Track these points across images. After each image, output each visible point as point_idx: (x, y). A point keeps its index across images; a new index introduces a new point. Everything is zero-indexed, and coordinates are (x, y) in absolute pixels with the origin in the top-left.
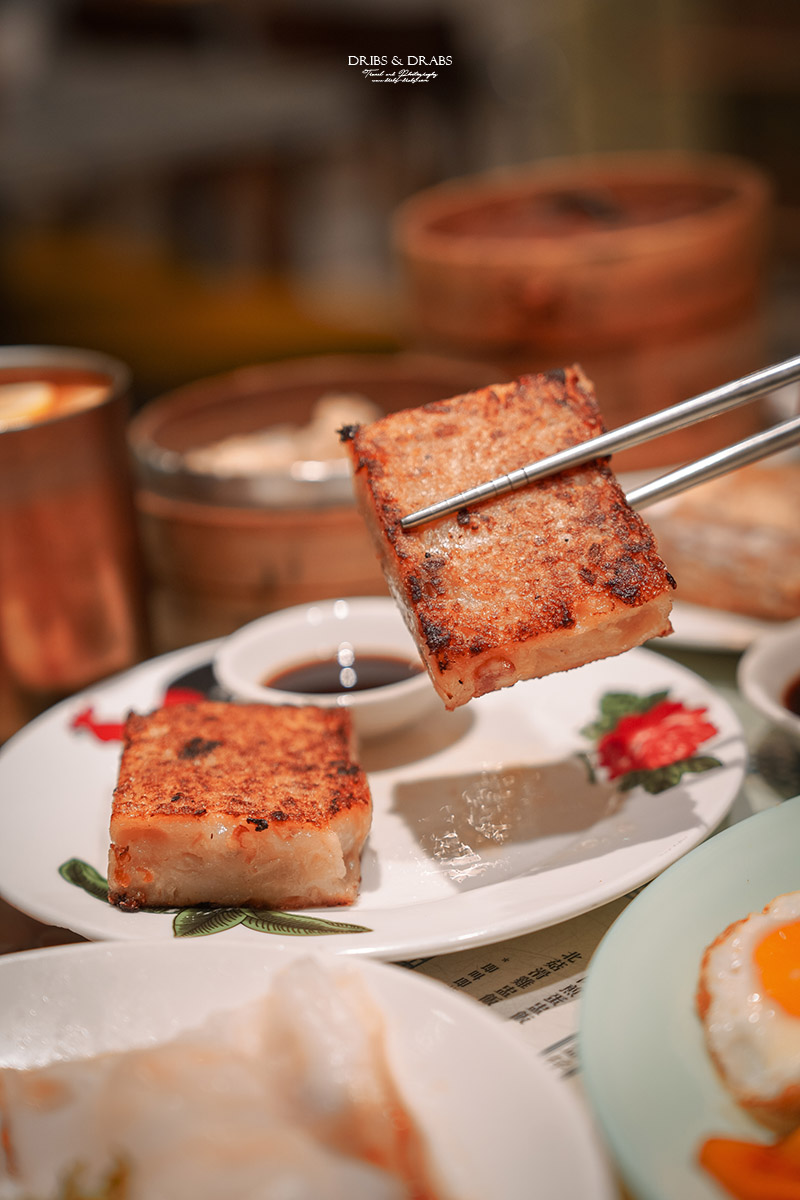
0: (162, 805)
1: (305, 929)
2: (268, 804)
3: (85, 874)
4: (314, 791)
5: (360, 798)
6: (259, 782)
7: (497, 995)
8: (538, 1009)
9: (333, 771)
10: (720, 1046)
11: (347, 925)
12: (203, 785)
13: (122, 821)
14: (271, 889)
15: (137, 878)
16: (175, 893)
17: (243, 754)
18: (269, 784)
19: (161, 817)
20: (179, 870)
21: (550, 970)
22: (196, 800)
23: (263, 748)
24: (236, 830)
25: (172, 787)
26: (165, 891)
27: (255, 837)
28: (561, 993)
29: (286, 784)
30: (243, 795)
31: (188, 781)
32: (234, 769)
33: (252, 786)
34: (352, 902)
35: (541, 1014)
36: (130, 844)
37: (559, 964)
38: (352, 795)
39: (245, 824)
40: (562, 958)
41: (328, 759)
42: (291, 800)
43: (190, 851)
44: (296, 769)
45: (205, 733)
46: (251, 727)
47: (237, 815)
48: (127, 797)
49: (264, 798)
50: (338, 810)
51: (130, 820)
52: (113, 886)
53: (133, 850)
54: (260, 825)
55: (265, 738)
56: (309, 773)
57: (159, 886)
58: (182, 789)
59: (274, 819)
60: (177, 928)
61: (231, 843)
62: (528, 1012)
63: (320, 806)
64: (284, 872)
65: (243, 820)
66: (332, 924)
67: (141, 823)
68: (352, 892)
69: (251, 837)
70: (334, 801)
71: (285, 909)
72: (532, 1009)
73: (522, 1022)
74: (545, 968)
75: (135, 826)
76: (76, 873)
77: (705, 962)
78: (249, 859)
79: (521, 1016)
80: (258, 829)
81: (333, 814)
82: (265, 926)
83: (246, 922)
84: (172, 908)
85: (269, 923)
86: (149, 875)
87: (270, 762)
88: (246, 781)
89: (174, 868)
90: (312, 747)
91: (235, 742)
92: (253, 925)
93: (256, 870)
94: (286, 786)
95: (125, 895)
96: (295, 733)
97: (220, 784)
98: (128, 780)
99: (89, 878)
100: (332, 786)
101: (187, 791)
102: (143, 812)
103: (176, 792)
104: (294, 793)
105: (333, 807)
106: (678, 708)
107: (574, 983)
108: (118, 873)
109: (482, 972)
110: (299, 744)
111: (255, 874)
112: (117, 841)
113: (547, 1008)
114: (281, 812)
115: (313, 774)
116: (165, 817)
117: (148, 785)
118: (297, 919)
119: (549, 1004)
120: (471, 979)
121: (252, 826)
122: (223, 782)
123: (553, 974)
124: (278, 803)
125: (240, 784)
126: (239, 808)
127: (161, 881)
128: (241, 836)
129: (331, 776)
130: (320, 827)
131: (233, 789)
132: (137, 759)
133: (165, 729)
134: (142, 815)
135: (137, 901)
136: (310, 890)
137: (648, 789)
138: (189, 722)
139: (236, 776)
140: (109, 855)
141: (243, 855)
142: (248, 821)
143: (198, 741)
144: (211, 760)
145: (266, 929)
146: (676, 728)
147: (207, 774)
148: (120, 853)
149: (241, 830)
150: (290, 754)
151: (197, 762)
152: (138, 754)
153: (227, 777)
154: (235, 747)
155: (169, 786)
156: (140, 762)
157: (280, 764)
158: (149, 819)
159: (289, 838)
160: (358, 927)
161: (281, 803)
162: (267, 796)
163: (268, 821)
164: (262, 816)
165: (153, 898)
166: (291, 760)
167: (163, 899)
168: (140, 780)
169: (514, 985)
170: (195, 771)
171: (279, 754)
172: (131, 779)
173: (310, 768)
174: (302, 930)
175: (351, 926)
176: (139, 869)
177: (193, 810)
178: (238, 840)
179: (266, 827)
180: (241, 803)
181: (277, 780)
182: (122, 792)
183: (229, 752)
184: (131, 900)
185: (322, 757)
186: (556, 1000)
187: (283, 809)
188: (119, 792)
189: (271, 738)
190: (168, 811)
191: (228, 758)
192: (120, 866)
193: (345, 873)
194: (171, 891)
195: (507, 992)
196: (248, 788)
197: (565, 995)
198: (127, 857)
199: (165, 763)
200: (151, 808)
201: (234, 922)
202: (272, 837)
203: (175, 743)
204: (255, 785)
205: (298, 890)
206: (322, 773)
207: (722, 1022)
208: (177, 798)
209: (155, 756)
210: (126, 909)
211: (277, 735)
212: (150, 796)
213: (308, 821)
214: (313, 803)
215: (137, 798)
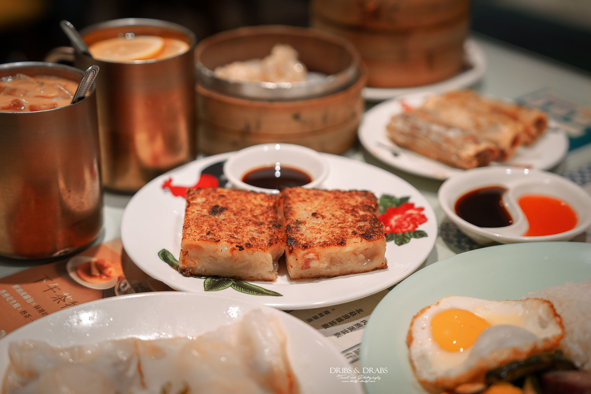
0: (202, 236)
1: (256, 292)
2: (244, 239)
3: (168, 256)
4: (263, 235)
5: (281, 239)
6: (241, 228)
7: (329, 324)
8: (344, 332)
9: (271, 226)
10: (414, 358)
11: (272, 292)
12: (219, 228)
13: (185, 240)
14: (243, 273)
15: (190, 263)
16: (205, 271)
17: (235, 215)
18: (245, 230)
19: (202, 241)
20: (207, 262)
21: (351, 316)
22: (216, 235)
23: (243, 212)
24: (231, 249)
25: (206, 228)
26: (201, 270)
27: (239, 253)
28: (354, 326)
29: (251, 230)
30: (235, 234)
31: (213, 226)
32: (231, 221)
33: (238, 230)
34: (274, 280)
35: (346, 334)
36: (188, 250)
37: (354, 313)
38: (278, 237)
39: (235, 247)
40: (355, 311)
41: (269, 220)
42: (253, 238)
43: (212, 255)
44: (256, 224)
45: (220, 203)
46: (238, 201)
47: (232, 243)
48: (189, 231)
49: (243, 236)
50: (272, 244)
51: (189, 241)
52: (181, 265)
53: (190, 253)
54: (241, 248)
55: (244, 208)
56: (261, 226)
57: (199, 267)
58: (211, 229)
59: (247, 246)
60: (206, 286)
61: (229, 254)
62: (341, 333)
63: (265, 242)
64: (249, 266)
65: (234, 245)
66: (267, 290)
67: (194, 243)
68: (275, 276)
69: (237, 253)
70: (270, 240)
71: (248, 281)
72: (342, 332)
73: (338, 337)
74: (348, 315)
75: (191, 243)
76: (165, 256)
77: (412, 324)
78: (235, 261)
79: (337, 335)
80: (240, 250)
81: (270, 245)
82: (240, 289)
83: (232, 286)
84: (203, 276)
85: (242, 287)
86: (195, 263)
87: (246, 220)
88: (236, 228)
89: (205, 261)
90: (262, 214)
91: (232, 209)
92: (235, 287)
93: (238, 265)
94: (252, 231)
95: (185, 269)
96: (256, 206)
97: (225, 228)
98: (189, 222)
99: (170, 259)
100: (270, 233)
101: (212, 230)
102: (195, 238)
103: (208, 230)
104: (255, 235)
105: (270, 243)
106: (412, 206)
107: (359, 322)
108: (183, 261)
109: (324, 314)
110: (258, 212)
111: (238, 267)
112: (183, 248)
113: (348, 332)
114: (250, 243)
115: (262, 226)
116: (204, 242)
117: (197, 226)
118: (253, 286)
119: (349, 331)
120: (319, 316)
121: (238, 248)
122: (227, 228)
123: (352, 318)
124: (248, 239)
125: (233, 229)
126: (233, 240)
127: (200, 266)
128: (233, 252)
129: (270, 228)
130: (264, 251)
131: (230, 231)
132: (193, 212)
133: (204, 199)
134: (194, 240)
135: (190, 272)
136: (258, 274)
137: (396, 243)
138: (213, 197)
139: (232, 225)
140: (180, 253)
141: (232, 259)
142: (236, 246)
143: (217, 206)
144: (222, 217)
145: (240, 290)
146: (410, 215)
147: (221, 223)
148: (185, 253)
149: (233, 249)
150: (254, 216)
151: (217, 217)
152: (193, 210)
153: (228, 225)
154: (232, 211)
155: (205, 227)
156: (193, 214)
157: (250, 220)
158: (197, 242)
159: (252, 254)
160: (277, 293)
161: (250, 239)
162: (244, 235)
163: (244, 247)
164: (242, 244)
165: (196, 272)
166: (254, 219)
167: (200, 273)
168: (193, 223)
169: (336, 321)
170: (216, 221)
171: (249, 216)
172: (190, 222)
173: (262, 224)
174: (255, 292)
175: (274, 292)
176: (191, 260)
177: (215, 240)
178: (231, 253)
179: (243, 249)
180: (234, 238)
181: (249, 228)
182: (187, 228)
183: (229, 213)
184: (186, 272)
185: (266, 219)
186: (352, 329)
187: (250, 242)
188: (185, 227)
189: (246, 208)
190: (205, 239)
191: (229, 215)
192: (184, 258)
193: (273, 269)
194: (203, 270)
195: (333, 324)
196: (237, 231)
197: (355, 327)
198: (187, 255)
199: (204, 216)
200: (198, 237)
201: (228, 285)
202: (246, 254)
203: (208, 207)
204: (240, 230)
205: (254, 274)
206: (266, 226)
207: (416, 348)
208: (208, 233)
209: (200, 212)
210: (185, 276)
211: (249, 206)
212: (198, 231)
213: (260, 248)
214: (262, 240)
215: (193, 231)
